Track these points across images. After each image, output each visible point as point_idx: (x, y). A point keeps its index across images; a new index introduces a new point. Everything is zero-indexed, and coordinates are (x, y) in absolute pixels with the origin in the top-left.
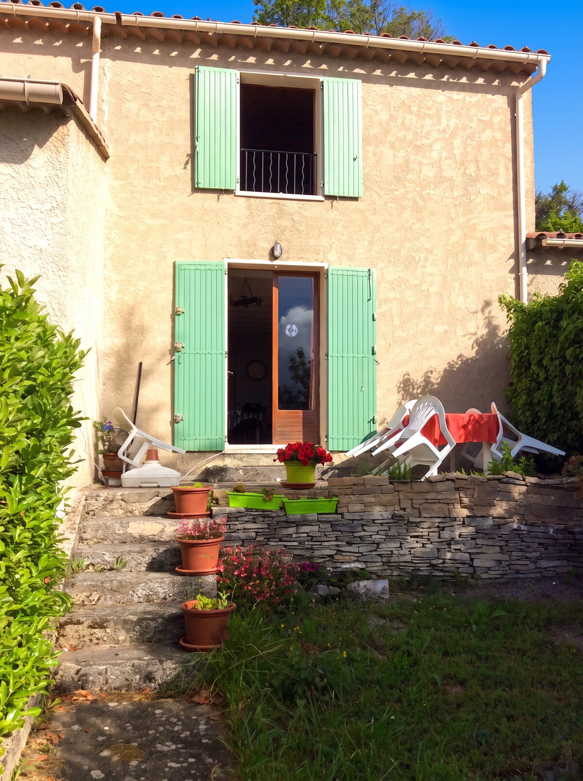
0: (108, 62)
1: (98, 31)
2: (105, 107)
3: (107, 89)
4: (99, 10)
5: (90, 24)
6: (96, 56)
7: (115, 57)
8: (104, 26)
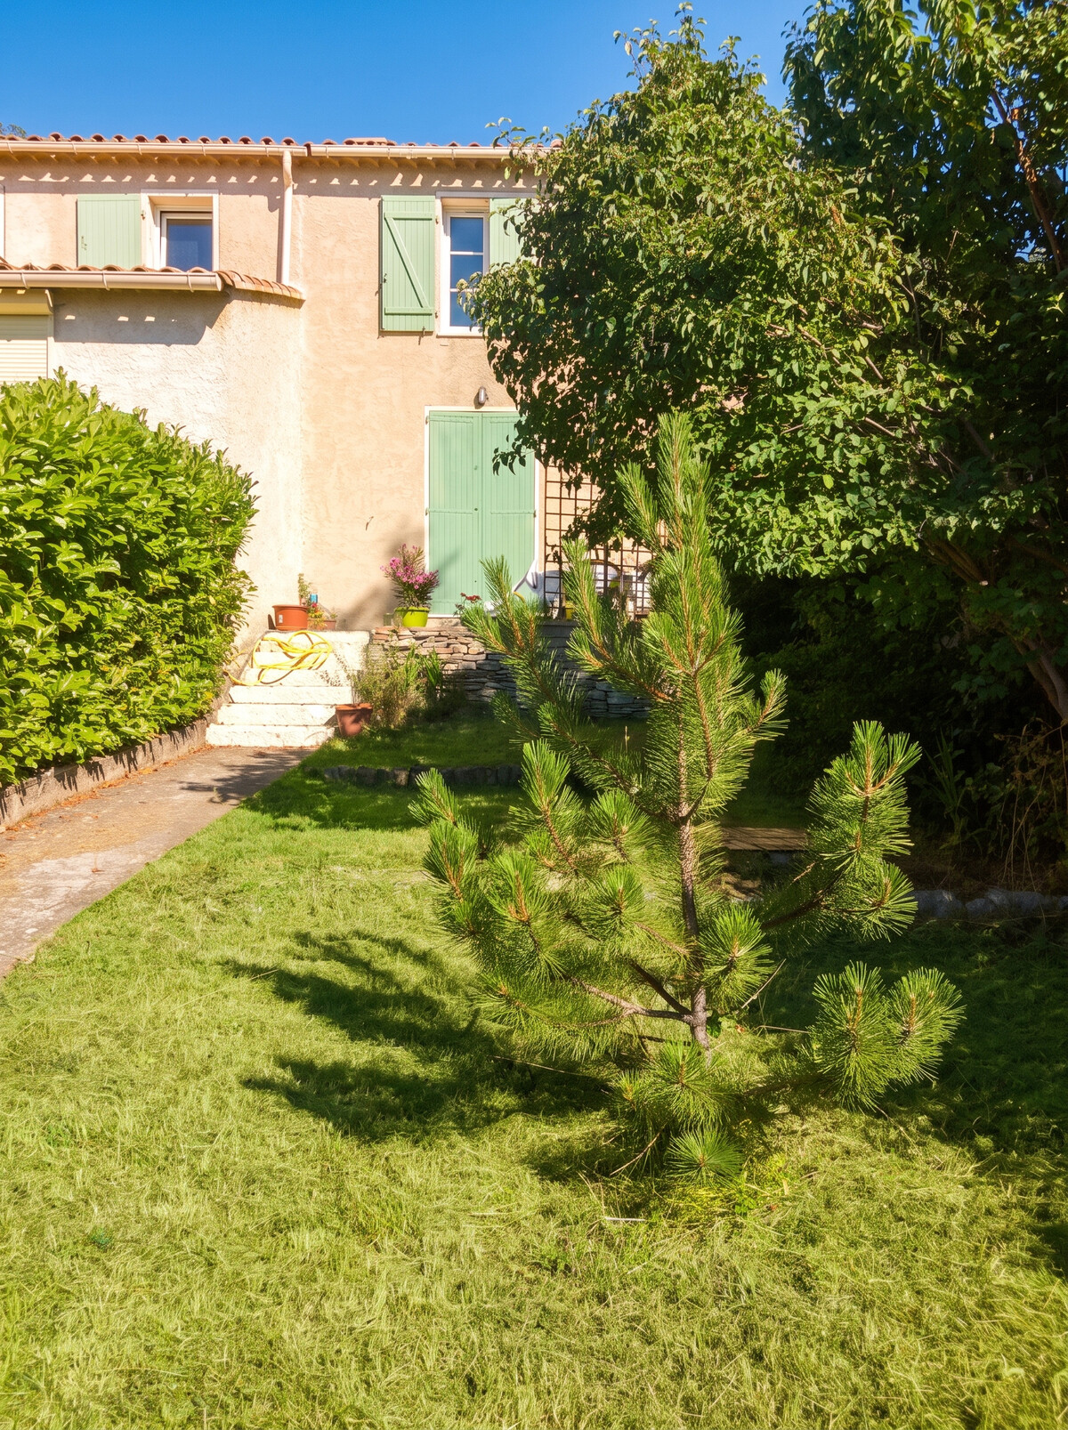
0: (301, 198)
1: (288, 164)
2: (300, 246)
3: (301, 225)
4: (288, 142)
5: (280, 158)
6: (289, 192)
7: (312, 192)
8: (294, 158)
